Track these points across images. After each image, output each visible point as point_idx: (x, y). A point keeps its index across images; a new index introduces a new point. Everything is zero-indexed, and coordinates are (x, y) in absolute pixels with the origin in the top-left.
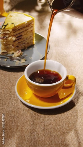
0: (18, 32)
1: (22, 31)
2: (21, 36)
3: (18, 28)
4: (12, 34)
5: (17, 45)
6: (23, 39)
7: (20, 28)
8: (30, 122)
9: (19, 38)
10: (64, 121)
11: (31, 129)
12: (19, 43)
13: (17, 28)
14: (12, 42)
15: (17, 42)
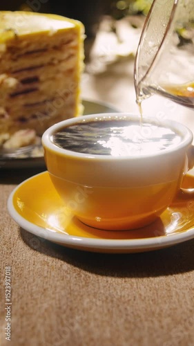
0: (26, 62)
1: (38, 61)
2: (36, 79)
3: (28, 45)
4: (7, 64)
5: (20, 114)
6: (42, 93)
7: (32, 48)
8: (58, 290)
9: (28, 86)
10: (186, 292)
11: (60, 308)
12: (26, 105)
13: (24, 43)
14: (6, 96)
15: (21, 101)
